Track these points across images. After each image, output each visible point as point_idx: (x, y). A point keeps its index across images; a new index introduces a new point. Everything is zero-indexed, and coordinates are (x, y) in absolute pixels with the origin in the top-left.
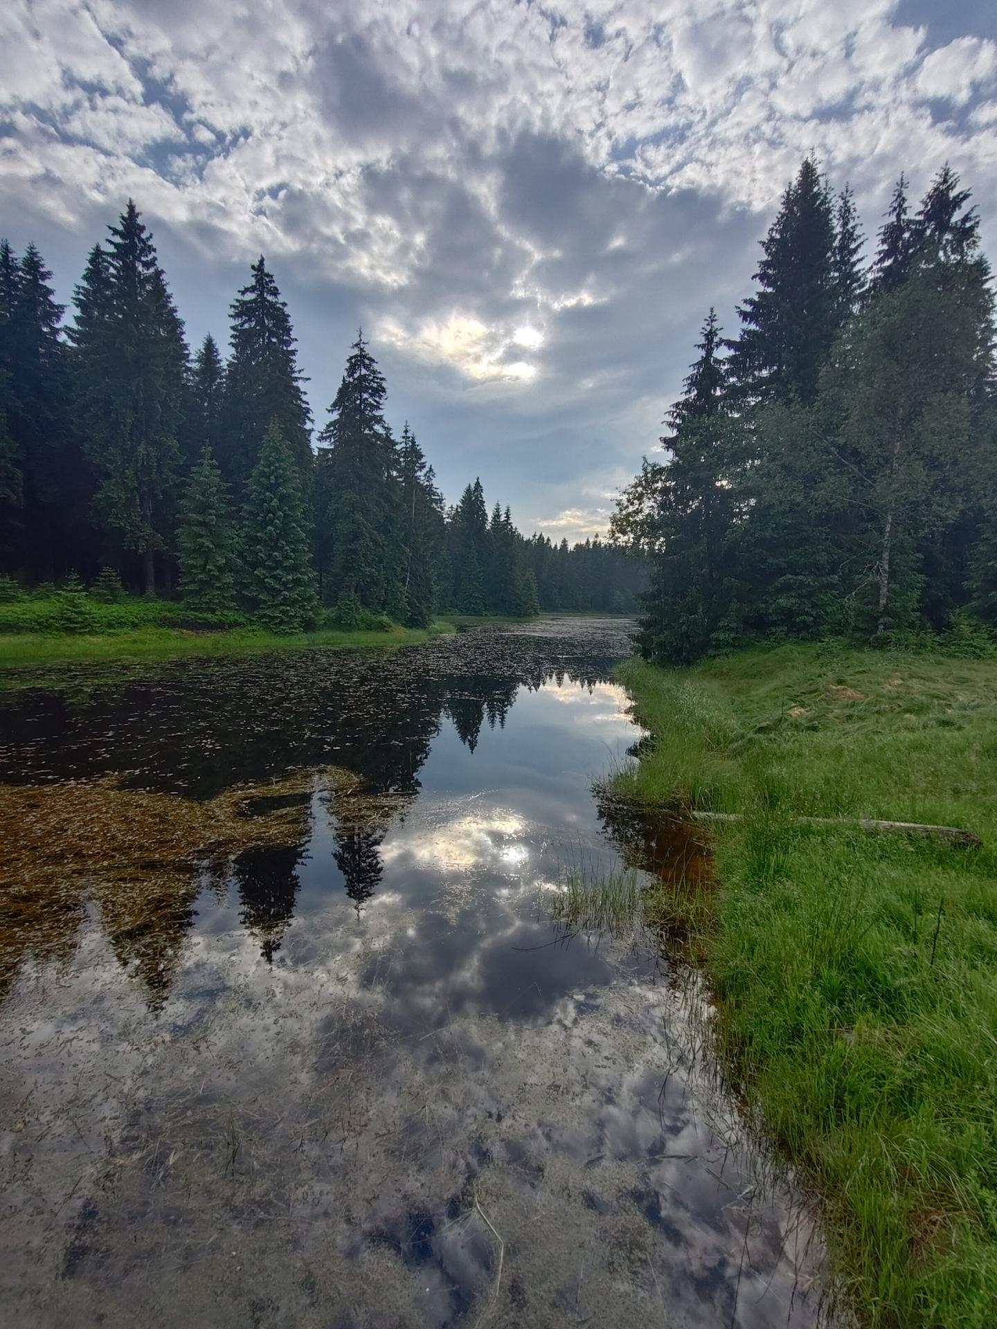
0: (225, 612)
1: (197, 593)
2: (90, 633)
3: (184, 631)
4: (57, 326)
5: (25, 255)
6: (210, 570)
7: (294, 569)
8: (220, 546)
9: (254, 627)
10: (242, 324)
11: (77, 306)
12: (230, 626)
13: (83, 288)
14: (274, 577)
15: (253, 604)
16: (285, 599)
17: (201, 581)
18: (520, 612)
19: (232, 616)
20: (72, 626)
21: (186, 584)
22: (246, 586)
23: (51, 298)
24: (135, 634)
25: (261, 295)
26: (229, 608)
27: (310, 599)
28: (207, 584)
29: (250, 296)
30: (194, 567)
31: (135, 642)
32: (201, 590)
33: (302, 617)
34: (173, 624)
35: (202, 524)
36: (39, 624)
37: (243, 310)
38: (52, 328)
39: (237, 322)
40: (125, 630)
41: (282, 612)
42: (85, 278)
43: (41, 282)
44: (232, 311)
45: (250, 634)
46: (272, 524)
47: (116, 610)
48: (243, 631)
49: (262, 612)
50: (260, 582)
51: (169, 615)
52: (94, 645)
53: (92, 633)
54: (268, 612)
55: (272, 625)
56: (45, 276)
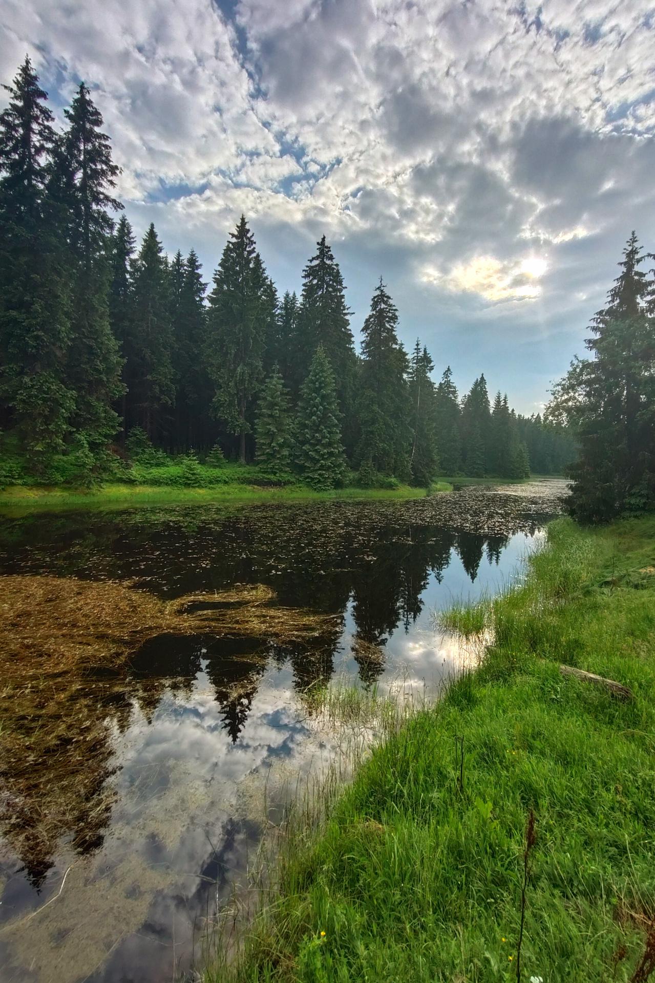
0: (282, 475)
1: (264, 461)
2: (198, 487)
3: (256, 487)
4: (203, 296)
5: (189, 256)
6: (274, 447)
7: (330, 444)
8: (280, 430)
9: (301, 485)
10: (310, 281)
11: (215, 282)
12: (285, 484)
13: (219, 271)
14: (316, 451)
15: (301, 469)
16: (322, 466)
17: (268, 453)
18: (515, 476)
19: (286, 477)
20: (189, 482)
21: (259, 456)
22: (298, 457)
23: (200, 280)
24: (225, 488)
25: (322, 261)
26: (286, 472)
27: (340, 466)
28: (272, 455)
29: (316, 262)
30: (264, 444)
31: (224, 493)
32: (269, 459)
33: (333, 478)
34: (249, 482)
35: (271, 416)
36: (171, 480)
37: (311, 272)
38: (200, 297)
39: (307, 280)
40: (220, 485)
41: (319, 475)
42: (220, 265)
43: (196, 271)
44: (303, 274)
45: (297, 490)
46: (315, 415)
47: (216, 472)
48: (293, 488)
49: (306, 475)
50: (306, 454)
51: (248, 476)
52: (200, 494)
53: (200, 487)
54: (310, 475)
55: (313, 484)
56: (198, 267)
